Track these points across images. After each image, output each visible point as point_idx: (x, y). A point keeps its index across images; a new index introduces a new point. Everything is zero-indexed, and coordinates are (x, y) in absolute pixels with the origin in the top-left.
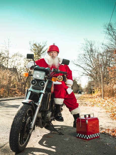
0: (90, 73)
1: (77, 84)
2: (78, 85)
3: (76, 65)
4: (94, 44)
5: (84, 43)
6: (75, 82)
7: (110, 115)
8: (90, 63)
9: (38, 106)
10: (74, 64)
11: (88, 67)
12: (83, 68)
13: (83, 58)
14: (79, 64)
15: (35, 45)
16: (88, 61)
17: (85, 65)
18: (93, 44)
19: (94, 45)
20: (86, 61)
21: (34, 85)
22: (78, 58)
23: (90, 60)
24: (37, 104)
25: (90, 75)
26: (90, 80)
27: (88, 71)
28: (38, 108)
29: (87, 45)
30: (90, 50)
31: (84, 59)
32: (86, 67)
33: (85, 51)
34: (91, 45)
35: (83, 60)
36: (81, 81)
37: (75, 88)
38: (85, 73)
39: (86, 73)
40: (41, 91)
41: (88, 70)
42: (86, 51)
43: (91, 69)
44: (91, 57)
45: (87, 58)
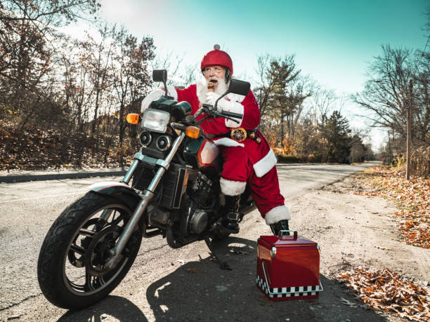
0: (391, 120)
1: (363, 143)
2: (363, 145)
3: (360, 105)
4: (405, 57)
5: (383, 56)
6: (357, 139)
7: (402, 224)
8: (392, 98)
9: (143, 198)
10: (357, 101)
11: (387, 109)
12: (376, 110)
13: (377, 89)
14: (367, 102)
15: (275, 64)
16: (389, 96)
17: (381, 103)
18: (403, 57)
19: (406, 59)
20: (384, 95)
21: (147, 144)
22: (366, 90)
23: (393, 93)
24: (141, 194)
25: (392, 125)
26: (391, 136)
27: (388, 118)
28: (143, 202)
29: (387, 60)
30: (395, 70)
31: (380, 90)
32: (384, 107)
33: (383, 75)
34: (399, 60)
35: (378, 93)
36: (370, 139)
37: (357, 151)
38: (379, 121)
39: (382, 120)
40: (159, 160)
41: (388, 115)
42: (385, 73)
43: (395, 112)
44: (396, 87)
45: (387, 88)
